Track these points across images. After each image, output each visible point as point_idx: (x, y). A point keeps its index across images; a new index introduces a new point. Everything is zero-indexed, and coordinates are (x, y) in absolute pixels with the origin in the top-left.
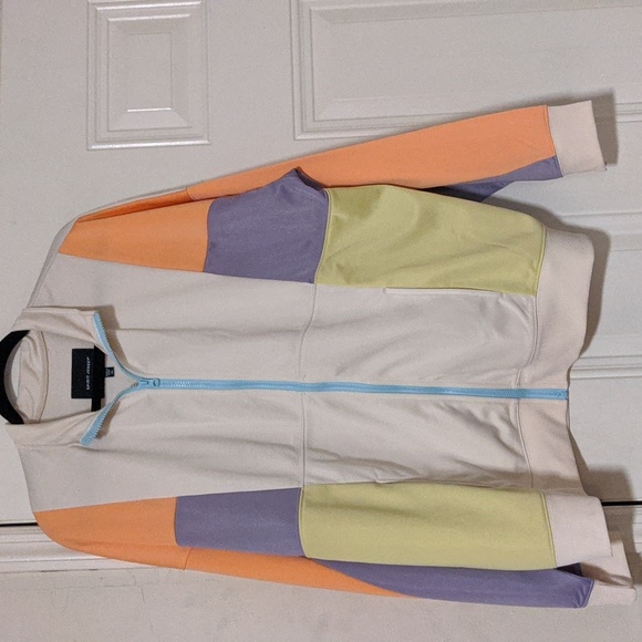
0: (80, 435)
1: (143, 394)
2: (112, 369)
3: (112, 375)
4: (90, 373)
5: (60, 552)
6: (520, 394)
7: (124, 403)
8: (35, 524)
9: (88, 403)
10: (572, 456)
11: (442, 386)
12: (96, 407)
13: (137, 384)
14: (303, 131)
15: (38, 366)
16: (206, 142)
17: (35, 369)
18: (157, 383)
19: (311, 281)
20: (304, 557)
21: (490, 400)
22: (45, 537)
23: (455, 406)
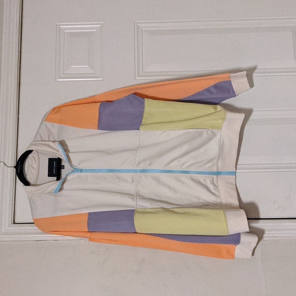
0: (53, 190)
1: (76, 174)
2: (64, 166)
3: (64, 168)
4: (55, 168)
5: (42, 234)
6: (218, 173)
7: (69, 178)
8: (33, 223)
9: (55, 178)
10: (237, 197)
11: (189, 170)
12: (58, 179)
13: (74, 171)
14: (138, 76)
15: (35, 166)
16: (101, 79)
17: (34, 166)
18: (81, 171)
19: (138, 130)
20: (136, 233)
21: (207, 176)
22: (36, 228)
23: (193, 178)
